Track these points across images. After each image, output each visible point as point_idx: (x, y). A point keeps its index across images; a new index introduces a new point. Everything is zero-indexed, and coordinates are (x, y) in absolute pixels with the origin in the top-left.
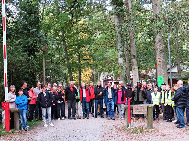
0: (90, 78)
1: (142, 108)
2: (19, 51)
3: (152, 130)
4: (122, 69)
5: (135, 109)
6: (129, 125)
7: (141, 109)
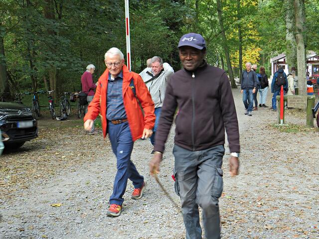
0: (257, 59)
1: (300, 100)
2: (157, 25)
3: (312, 128)
4: (290, 48)
5: (291, 101)
6: (282, 121)
7: (298, 101)
